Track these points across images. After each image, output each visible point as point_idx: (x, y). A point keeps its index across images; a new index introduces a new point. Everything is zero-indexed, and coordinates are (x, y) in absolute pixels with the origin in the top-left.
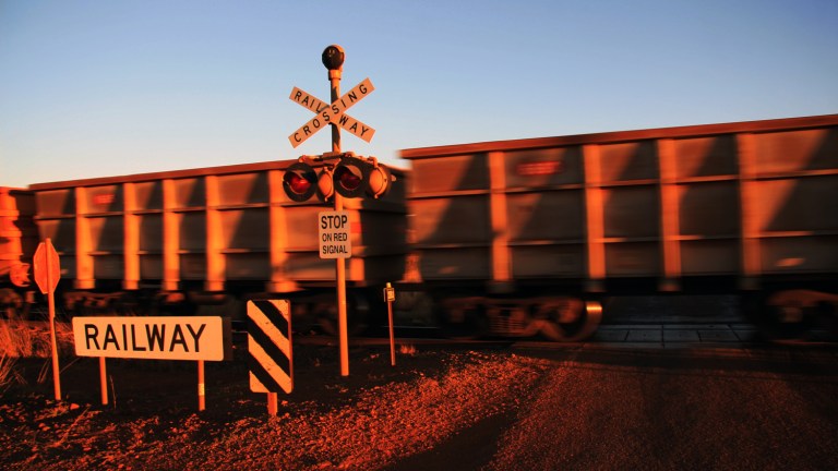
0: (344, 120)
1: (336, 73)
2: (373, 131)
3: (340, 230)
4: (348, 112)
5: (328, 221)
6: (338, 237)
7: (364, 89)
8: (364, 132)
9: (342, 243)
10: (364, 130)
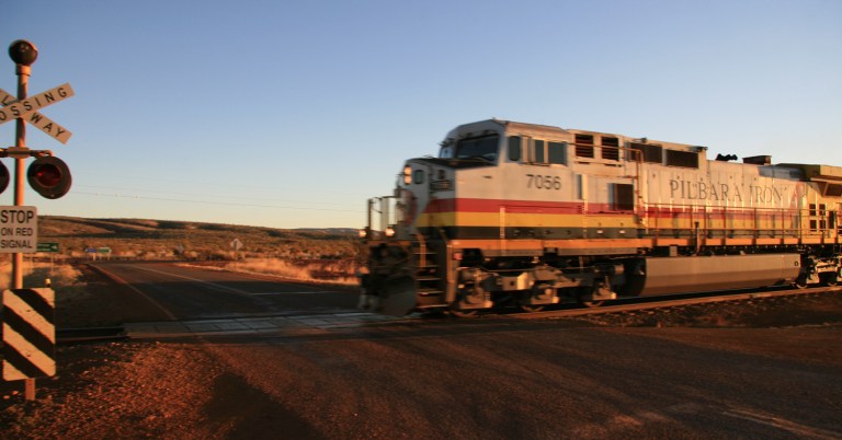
0: (36, 119)
1: (27, 70)
2: (70, 134)
3: (24, 225)
4: (41, 111)
5: (9, 215)
6: (21, 232)
7: (63, 93)
8: (60, 134)
9: (26, 238)
10: (60, 132)
